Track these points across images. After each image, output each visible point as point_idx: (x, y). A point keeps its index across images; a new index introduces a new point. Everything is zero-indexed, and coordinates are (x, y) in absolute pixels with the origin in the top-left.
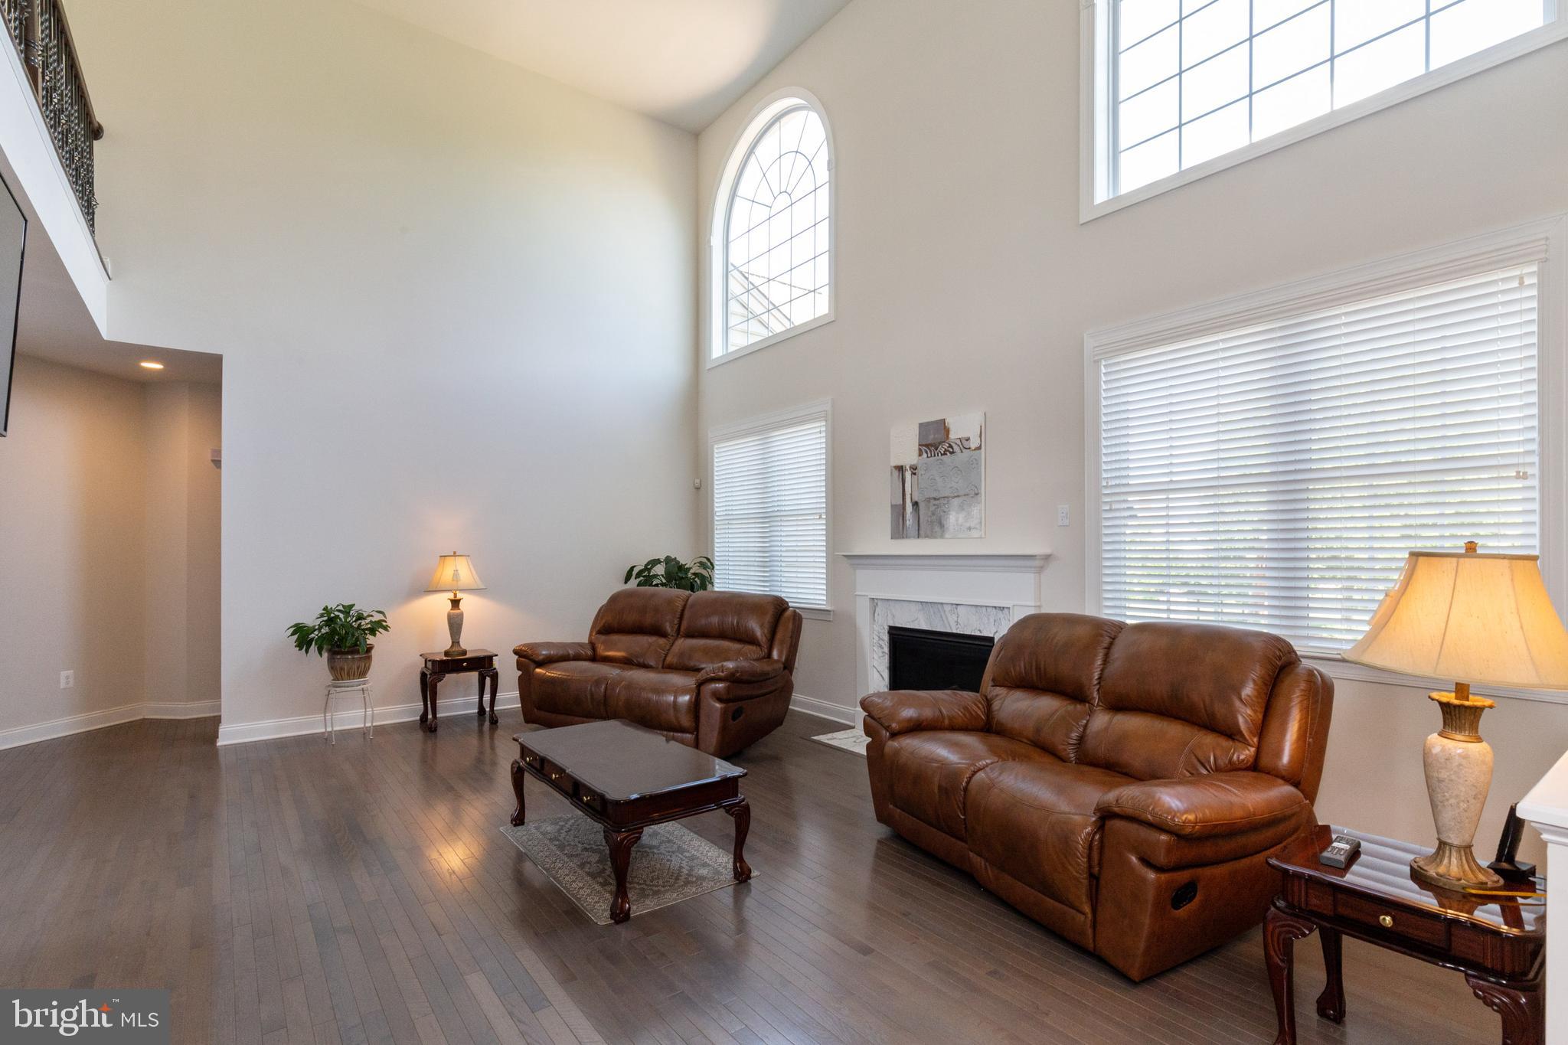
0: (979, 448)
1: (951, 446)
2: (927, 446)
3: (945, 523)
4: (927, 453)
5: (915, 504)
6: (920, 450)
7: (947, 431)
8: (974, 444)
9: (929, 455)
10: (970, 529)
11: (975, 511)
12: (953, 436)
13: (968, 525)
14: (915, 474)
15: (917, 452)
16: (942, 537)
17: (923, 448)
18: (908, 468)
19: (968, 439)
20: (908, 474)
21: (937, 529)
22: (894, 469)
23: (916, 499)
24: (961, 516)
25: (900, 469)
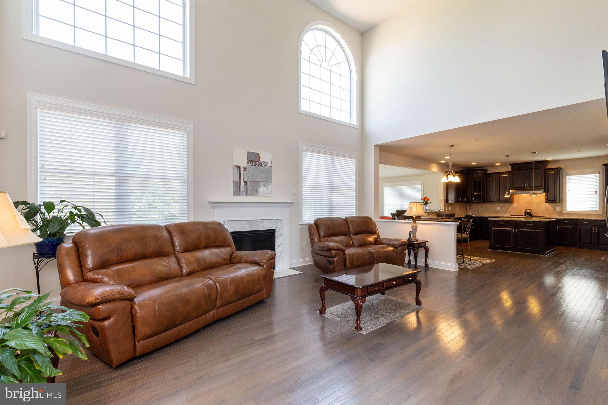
0: (271, 167)
1: (261, 163)
2: (251, 161)
3: (258, 191)
4: (251, 164)
5: (246, 183)
6: (248, 162)
7: (260, 158)
8: (270, 165)
9: (252, 165)
10: (268, 193)
11: (270, 188)
12: (262, 160)
13: (267, 192)
14: (245, 171)
15: (246, 163)
16: (257, 195)
17: (249, 162)
18: (242, 167)
19: (267, 163)
20: (242, 170)
21: (255, 192)
22: (235, 166)
23: (246, 180)
24: (265, 189)
25: (239, 167)
